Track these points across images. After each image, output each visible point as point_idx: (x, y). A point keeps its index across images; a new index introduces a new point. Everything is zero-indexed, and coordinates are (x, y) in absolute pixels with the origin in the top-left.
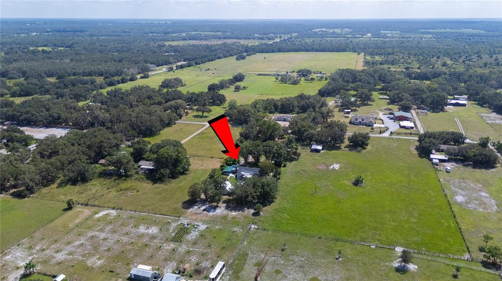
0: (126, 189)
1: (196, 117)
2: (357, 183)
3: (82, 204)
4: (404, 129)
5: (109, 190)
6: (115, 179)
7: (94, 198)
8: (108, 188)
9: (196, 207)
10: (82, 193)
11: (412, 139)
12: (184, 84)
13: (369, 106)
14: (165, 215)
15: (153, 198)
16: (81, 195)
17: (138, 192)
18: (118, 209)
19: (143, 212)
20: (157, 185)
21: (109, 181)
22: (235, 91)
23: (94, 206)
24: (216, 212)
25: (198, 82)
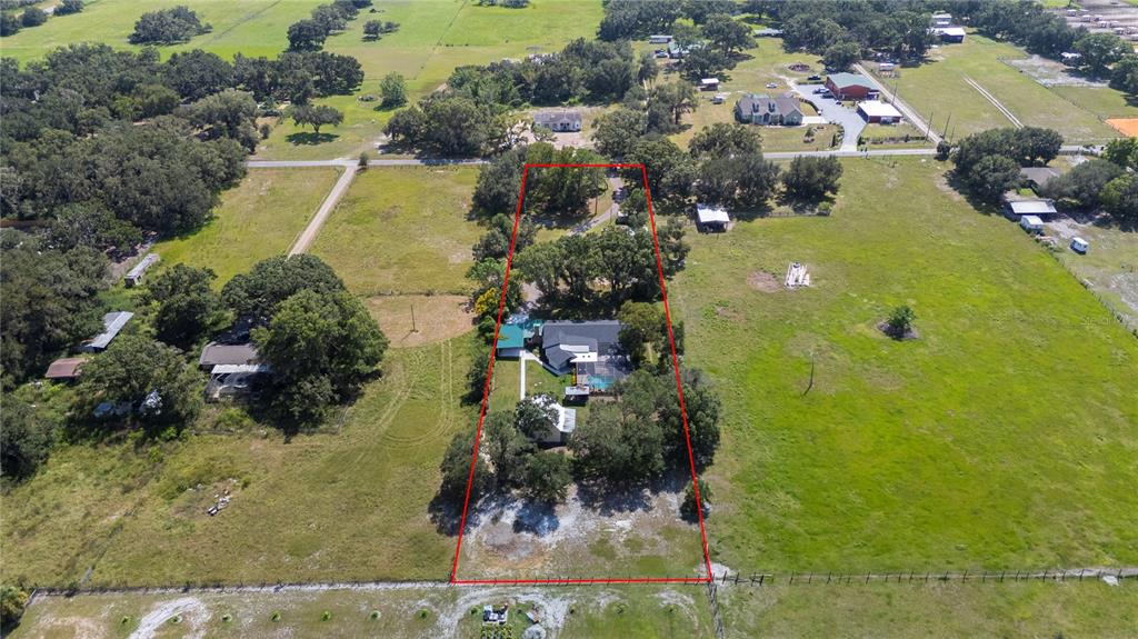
0: (199, 480)
1: (298, 139)
2: (897, 329)
3: (51, 590)
4: (877, 125)
5: (136, 495)
6: (139, 444)
7: (88, 546)
8: (127, 490)
9: (484, 519)
10: (33, 529)
11: (923, 156)
12: (203, 24)
13: (745, 62)
14: (395, 581)
15: (315, 502)
16: (31, 544)
17: (246, 485)
18: (205, 586)
19: (309, 581)
20: (301, 441)
21: (117, 450)
22: (367, 39)
23: (103, 589)
24: (560, 529)
25: (242, 16)
